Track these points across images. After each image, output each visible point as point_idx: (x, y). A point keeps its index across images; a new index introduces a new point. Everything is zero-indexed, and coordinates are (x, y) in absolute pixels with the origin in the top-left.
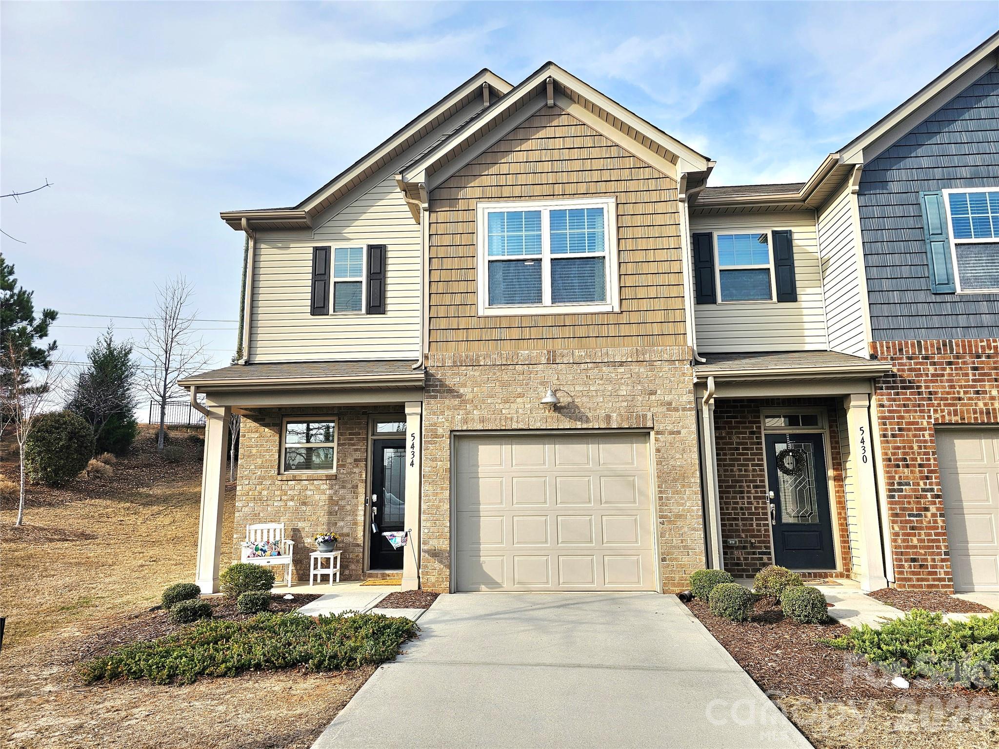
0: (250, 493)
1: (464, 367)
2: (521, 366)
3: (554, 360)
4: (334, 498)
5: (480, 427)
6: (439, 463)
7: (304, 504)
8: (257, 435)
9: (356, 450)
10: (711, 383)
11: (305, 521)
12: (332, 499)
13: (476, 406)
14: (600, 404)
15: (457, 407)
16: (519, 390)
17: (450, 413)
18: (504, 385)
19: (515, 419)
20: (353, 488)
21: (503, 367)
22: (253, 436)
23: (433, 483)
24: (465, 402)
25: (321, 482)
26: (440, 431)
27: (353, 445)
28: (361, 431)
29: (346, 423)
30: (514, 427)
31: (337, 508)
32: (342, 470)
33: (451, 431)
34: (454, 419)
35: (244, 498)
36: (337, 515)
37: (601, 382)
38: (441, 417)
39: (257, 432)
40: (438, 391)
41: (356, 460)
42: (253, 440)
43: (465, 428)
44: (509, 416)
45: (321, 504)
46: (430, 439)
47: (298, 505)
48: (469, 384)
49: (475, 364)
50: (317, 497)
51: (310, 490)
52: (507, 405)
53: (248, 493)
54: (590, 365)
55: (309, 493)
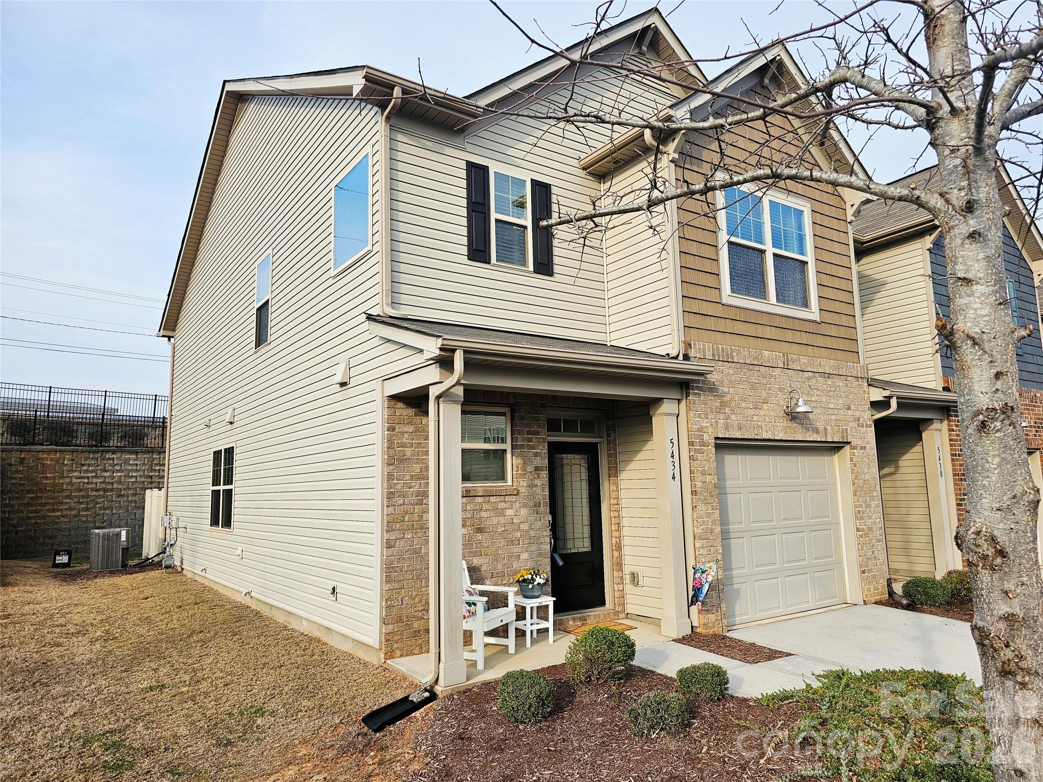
0: (407, 518)
1: (721, 363)
2: (764, 368)
3: (788, 365)
4: (514, 521)
5: (738, 435)
6: (708, 477)
7: (480, 530)
8: (411, 429)
9: (536, 455)
10: (894, 403)
11: (481, 555)
12: (513, 523)
13: (733, 410)
14: (819, 416)
15: (718, 410)
16: (764, 395)
17: (713, 416)
18: (753, 387)
19: (764, 428)
20: (535, 506)
21: (751, 367)
22: (406, 429)
23: (705, 501)
24: (723, 404)
25: (498, 499)
26: (706, 437)
27: (533, 447)
28: (540, 430)
29: (522, 418)
30: (764, 437)
31: (519, 535)
32: (522, 482)
33: (716, 438)
34: (718, 424)
35: (398, 526)
36: (519, 544)
37: (818, 393)
38: (706, 420)
39: (410, 423)
40: (701, 389)
41: (537, 469)
42: (406, 435)
43: (727, 436)
44: (759, 423)
45: (500, 529)
46: (698, 447)
47: (472, 532)
48: (726, 383)
49: (730, 360)
50: (495, 520)
51: (486, 510)
52: (757, 412)
53: (403, 517)
54: (810, 374)
55: (484, 514)
